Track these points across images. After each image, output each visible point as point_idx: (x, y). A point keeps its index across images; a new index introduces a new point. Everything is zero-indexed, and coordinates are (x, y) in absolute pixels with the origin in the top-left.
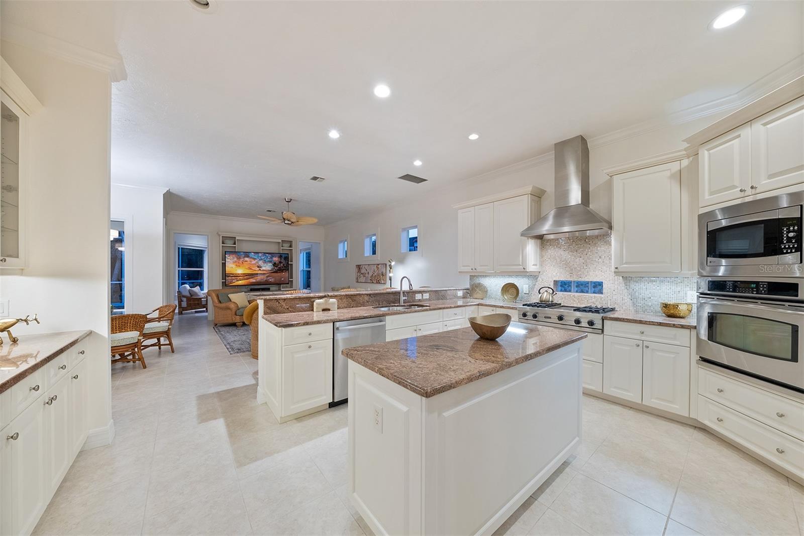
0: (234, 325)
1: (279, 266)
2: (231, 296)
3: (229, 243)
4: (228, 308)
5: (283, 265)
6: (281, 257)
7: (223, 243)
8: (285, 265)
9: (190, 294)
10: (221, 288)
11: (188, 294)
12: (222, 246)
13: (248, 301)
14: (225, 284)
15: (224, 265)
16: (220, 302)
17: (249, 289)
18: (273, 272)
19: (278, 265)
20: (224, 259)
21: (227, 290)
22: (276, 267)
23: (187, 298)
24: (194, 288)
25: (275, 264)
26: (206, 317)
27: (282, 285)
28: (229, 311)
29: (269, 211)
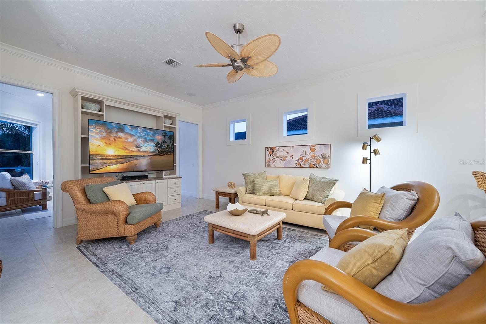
0: (122, 239)
1: (163, 147)
2: (107, 190)
3: (93, 109)
4: (114, 214)
5: (168, 146)
6: (164, 134)
7: (82, 108)
8: (170, 146)
9: (13, 185)
10: (80, 177)
11: (9, 186)
12: (82, 112)
13: (134, 195)
14: (86, 171)
15: (85, 141)
16: (89, 201)
17: (120, 176)
18: (156, 155)
19: (162, 145)
20: (85, 131)
21: (92, 183)
22: (160, 147)
23: (6, 192)
24: (20, 176)
25: (157, 145)
26: (43, 221)
27: (164, 171)
28: (112, 218)
29: (170, 62)
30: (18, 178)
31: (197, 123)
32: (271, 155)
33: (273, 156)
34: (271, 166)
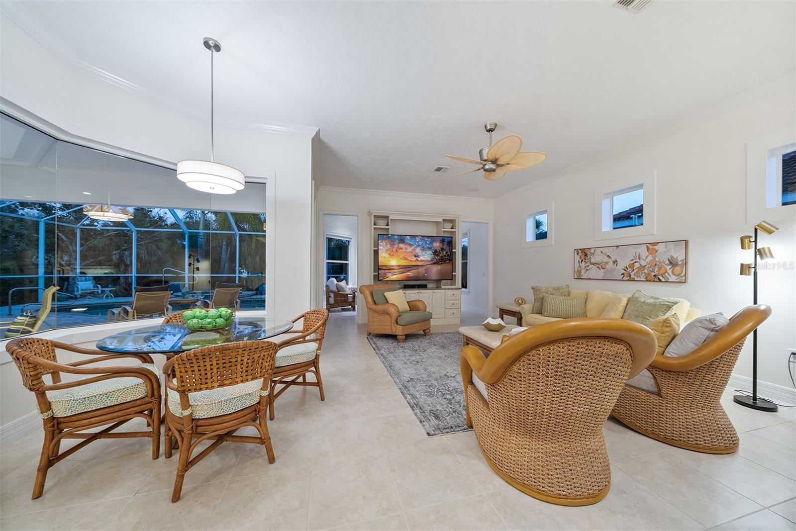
0: (394, 337)
1: (441, 255)
2: (387, 294)
3: (382, 224)
4: (386, 313)
5: (446, 253)
6: (443, 241)
7: (375, 225)
8: (449, 253)
9: (337, 289)
10: (372, 283)
11: (334, 289)
12: (374, 228)
13: (408, 302)
14: (377, 278)
15: (376, 253)
16: (375, 303)
17: (402, 284)
18: (434, 264)
19: (440, 253)
20: (376, 245)
21: (380, 287)
22: (438, 256)
23: (334, 293)
24: (341, 282)
25: (435, 253)
26: (352, 318)
27: (442, 281)
28: (387, 317)
29: (439, 169)
30: (339, 283)
31: (486, 221)
32: (582, 261)
33: (585, 261)
34: (582, 277)
